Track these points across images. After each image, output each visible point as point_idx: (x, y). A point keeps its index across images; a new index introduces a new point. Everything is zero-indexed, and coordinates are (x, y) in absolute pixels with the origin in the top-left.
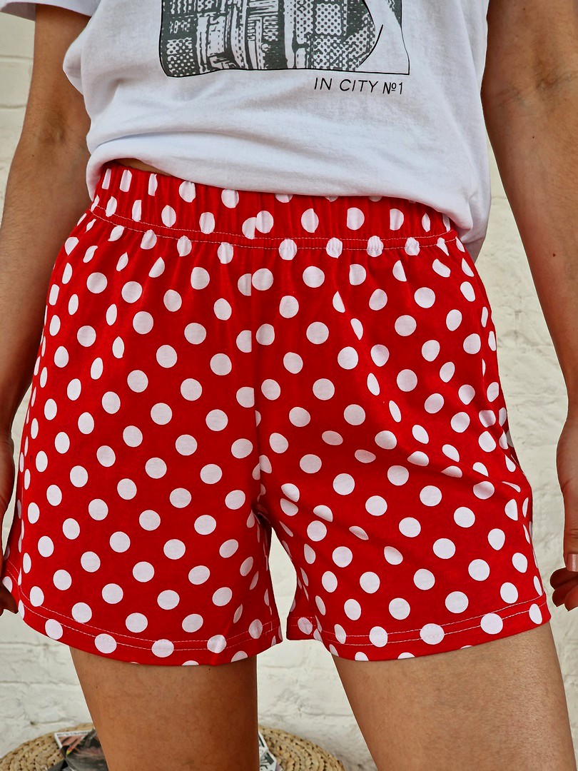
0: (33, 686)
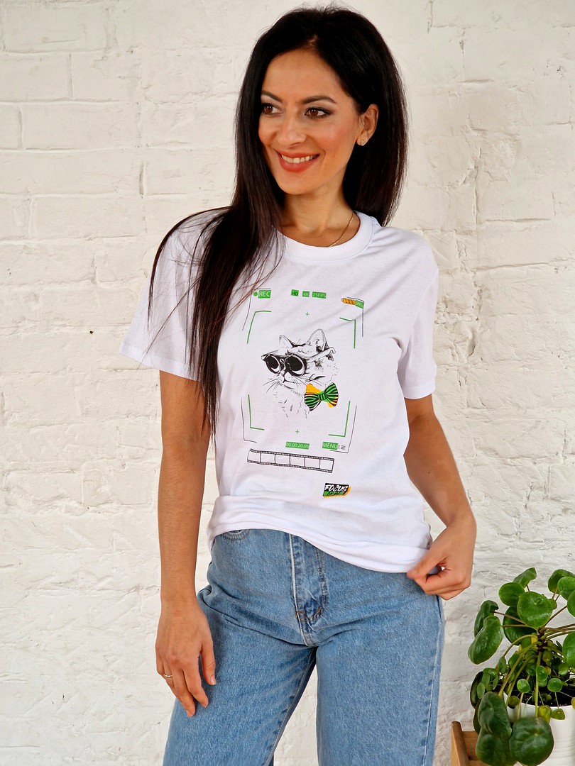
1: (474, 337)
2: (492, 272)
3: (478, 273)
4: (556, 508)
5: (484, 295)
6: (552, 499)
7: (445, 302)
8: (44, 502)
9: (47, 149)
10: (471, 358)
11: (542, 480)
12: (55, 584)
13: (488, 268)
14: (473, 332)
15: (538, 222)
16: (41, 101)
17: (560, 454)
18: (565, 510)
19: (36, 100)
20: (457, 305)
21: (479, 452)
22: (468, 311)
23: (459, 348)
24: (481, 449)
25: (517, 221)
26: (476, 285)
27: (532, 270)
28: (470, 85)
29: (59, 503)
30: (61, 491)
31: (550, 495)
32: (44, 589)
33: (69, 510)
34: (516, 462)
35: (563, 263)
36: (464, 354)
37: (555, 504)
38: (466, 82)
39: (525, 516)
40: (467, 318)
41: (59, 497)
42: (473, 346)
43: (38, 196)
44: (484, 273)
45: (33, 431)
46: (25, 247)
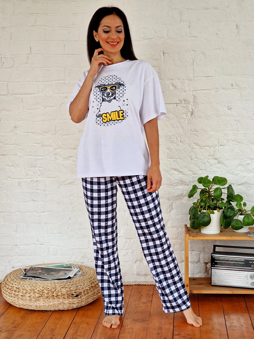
0: (13, 257)
1: (192, 111)
2: (197, 91)
3: (194, 92)
4: (216, 162)
5: (195, 98)
6: (215, 159)
7: (184, 100)
8: (66, 158)
9: (72, 55)
10: (192, 117)
11: (212, 153)
12: (68, 183)
13: (196, 90)
14: (192, 109)
15: (210, 77)
16: (71, 41)
17: (217, 145)
18: (219, 162)
19: (69, 41)
20: (187, 101)
21: (194, 145)
22: (191, 103)
23: (188, 114)
24: (194, 144)
25: (205, 77)
26: (193, 95)
27: (209, 91)
28: (191, 38)
29: (70, 158)
30: (71, 155)
31: (214, 158)
32: (65, 185)
33: (73, 161)
34: (204, 148)
35: (218, 89)
36: (189, 116)
37: (215, 161)
38: (190, 37)
39: (207, 164)
40: (190, 105)
41: (71, 157)
42: (192, 113)
43: (69, 68)
44: (195, 92)
45: (64, 137)
46: (64, 83)
